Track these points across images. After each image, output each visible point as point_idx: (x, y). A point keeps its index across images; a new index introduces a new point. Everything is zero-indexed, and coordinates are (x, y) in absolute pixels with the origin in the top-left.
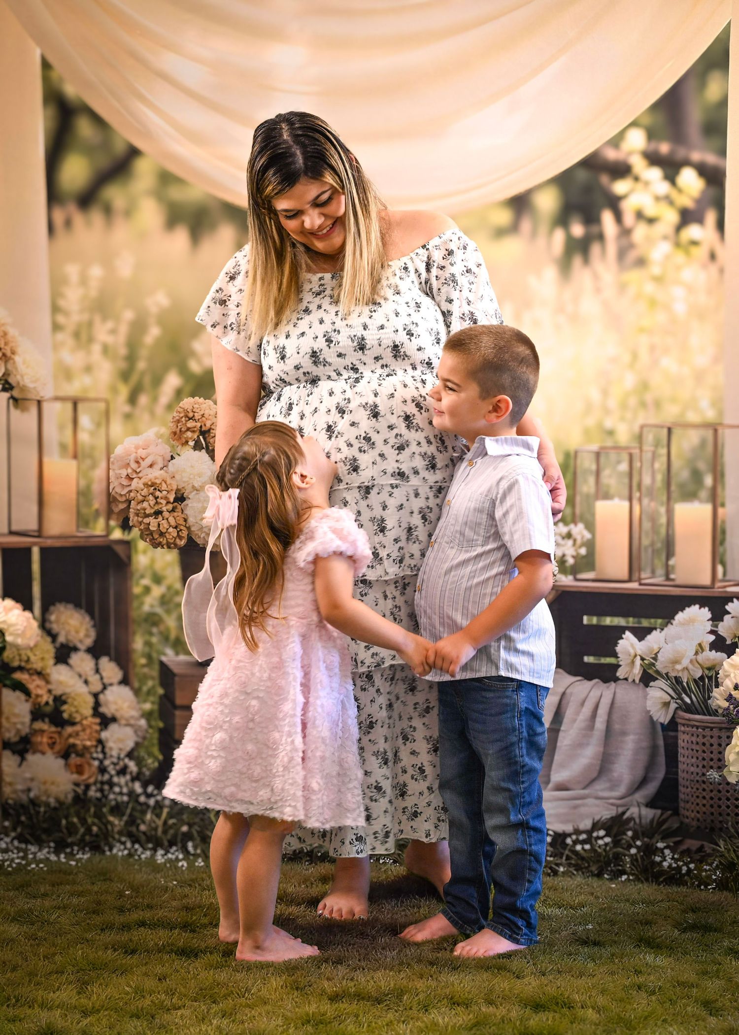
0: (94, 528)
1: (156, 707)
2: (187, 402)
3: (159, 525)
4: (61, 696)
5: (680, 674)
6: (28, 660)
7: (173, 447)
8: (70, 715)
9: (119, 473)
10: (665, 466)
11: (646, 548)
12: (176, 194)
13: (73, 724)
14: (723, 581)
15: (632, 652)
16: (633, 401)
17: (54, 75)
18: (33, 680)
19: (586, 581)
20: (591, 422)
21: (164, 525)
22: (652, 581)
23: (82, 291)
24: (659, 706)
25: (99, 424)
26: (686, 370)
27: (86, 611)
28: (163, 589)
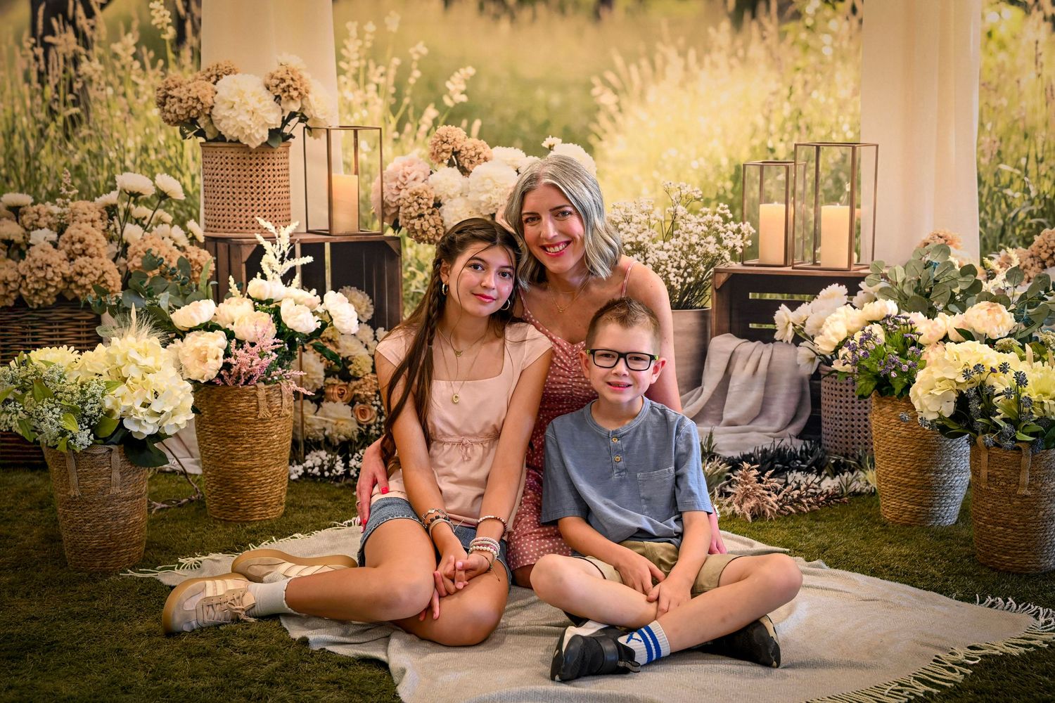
0: (372, 228)
2: (442, 129)
3: (422, 225)
4: (348, 358)
7: (431, 164)
8: (355, 372)
9: (390, 186)
10: (814, 176)
11: (798, 239)
13: (358, 379)
14: (856, 265)
15: (786, 320)
16: (789, 125)
19: (751, 267)
20: (756, 142)
21: (426, 225)
22: (802, 265)
23: (359, 43)
24: (807, 361)
25: (375, 147)
26: (831, 101)
27: (366, 292)
28: (425, 275)
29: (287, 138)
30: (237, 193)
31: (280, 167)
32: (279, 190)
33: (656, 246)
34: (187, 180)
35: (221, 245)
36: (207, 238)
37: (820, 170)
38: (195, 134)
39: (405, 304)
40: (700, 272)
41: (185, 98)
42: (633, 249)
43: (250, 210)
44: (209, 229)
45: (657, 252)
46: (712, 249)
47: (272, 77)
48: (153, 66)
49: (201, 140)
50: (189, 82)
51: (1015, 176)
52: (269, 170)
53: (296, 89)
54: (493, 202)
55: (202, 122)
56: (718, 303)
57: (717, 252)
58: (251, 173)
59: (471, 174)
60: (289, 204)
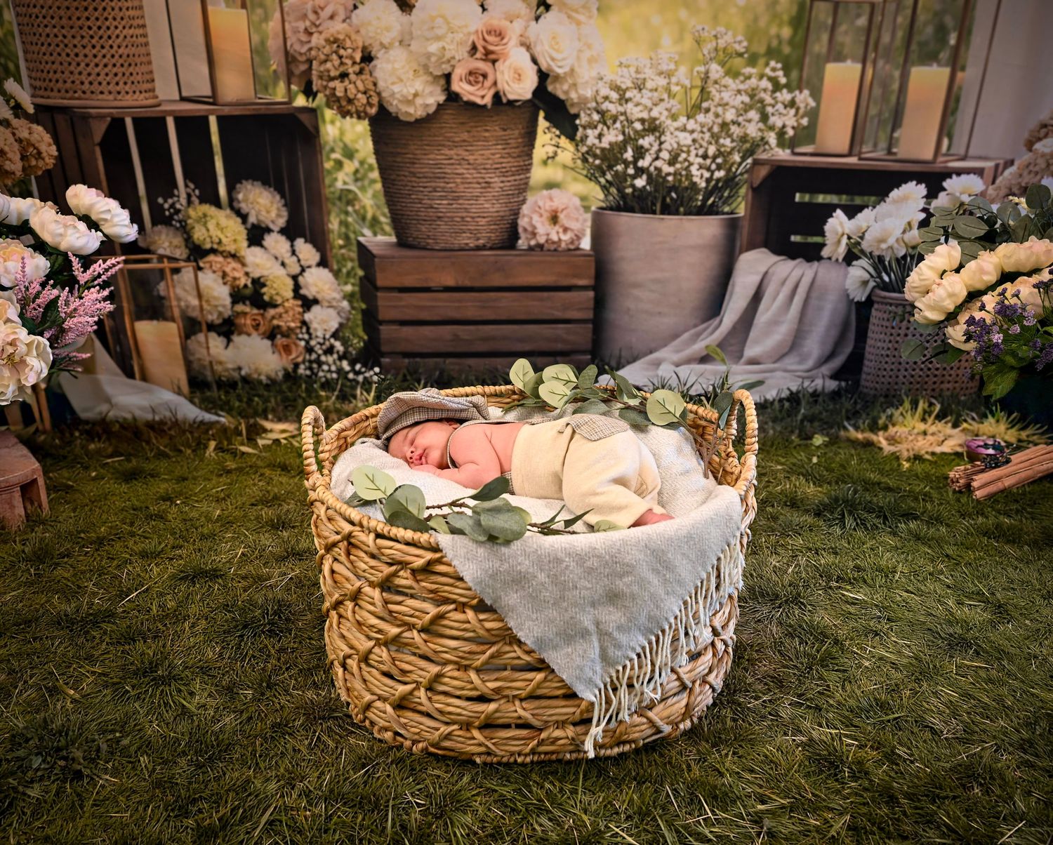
0: (275, 94)
1: (357, 289)
3: (346, 90)
4: (259, 278)
6: (220, 242)
8: (271, 298)
9: (295, 26)
11: (872, 118)
13: (275, 306)
14: (945, 155)
15: (840, 231)
18: (229, 263)
19: (805, 156)
21: (352, 90)
22: (873, 155)
24: (858, 285)
27: (276, 189)
28: (356, 164)
30: (69, 37)
33: (676, 124)
35: (61, 120)
36: (37, 106)
37: (918, 12)
39: (330, 206)
40: (733, 164)
42: (644, 130)
43: (92, 65)
44: (38, 92)
45: (677, 133)
46: (753, 130)
54: (448, 55)
56: (754, 208)
57: (760, 134)
59: (415, 11)
60: (148, 54)
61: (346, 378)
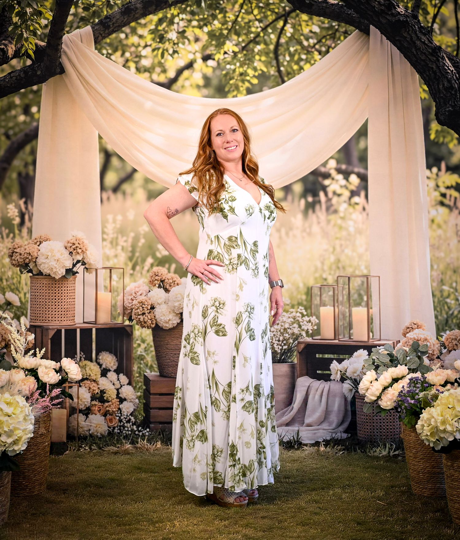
0: (118, 320)
1: (142, 394)
2: (155, 269)
3: (144, 319)
4: (103, 390)
5: (356, 378)
6: (90, 375)
7: (150, 287)
8: (107, 398)
9: (128, 298)
10: (348, 292)
11: (341, 326)
12: (151, 187)
13: (109, 402)
14: (372, 339)
15: (336, 369)
16: (334, 267)
17: (103, 141)
18: (92, 384)
19: (317, 340)
20: (317, 275)
21: (146, 319)
22: (343, 339)
23: (114, 225)
24: (348, 391)
25: (120, 278)
26: (355, 254)
27: (114, 355)
28: (146, 345)
29: (75, 273)
30: (48, 302)
31: (70, 289)
32: (70, 300)
34: (22, 295)
35: (38, 330)
36: (31, 326)
37: (351, 289)
38: (27, 272)
39: (134, 361)
40: (290, 343)
41: (23, 253)
43: (54, 311)
44: (32, 321)
46: (296, 331)
47: (68, 242)
48: (8, 236)
49: (30, 274)
50: (26, 245)
51: (450, 292)
52: (65, 290)
53: (80, 249)
55: (31, 265)
56: (300, 360)
57: (299, 332)
58: (55, 292)
59: (170, 292)
60: (74, 308)
61: (135, 434)
